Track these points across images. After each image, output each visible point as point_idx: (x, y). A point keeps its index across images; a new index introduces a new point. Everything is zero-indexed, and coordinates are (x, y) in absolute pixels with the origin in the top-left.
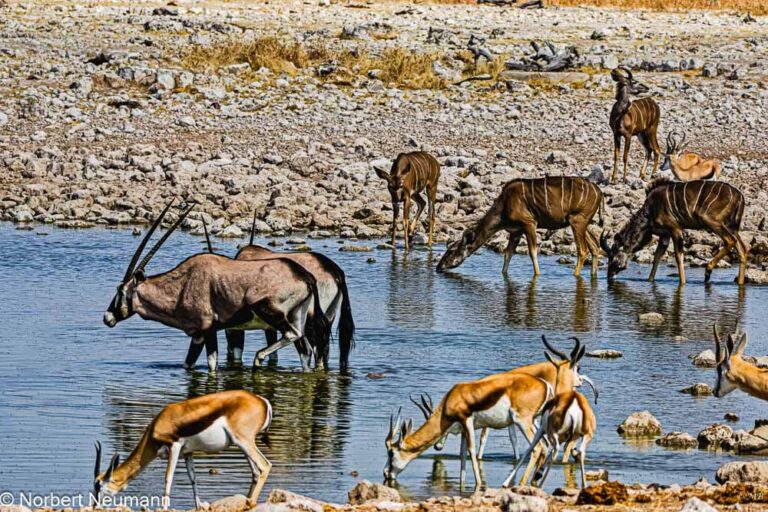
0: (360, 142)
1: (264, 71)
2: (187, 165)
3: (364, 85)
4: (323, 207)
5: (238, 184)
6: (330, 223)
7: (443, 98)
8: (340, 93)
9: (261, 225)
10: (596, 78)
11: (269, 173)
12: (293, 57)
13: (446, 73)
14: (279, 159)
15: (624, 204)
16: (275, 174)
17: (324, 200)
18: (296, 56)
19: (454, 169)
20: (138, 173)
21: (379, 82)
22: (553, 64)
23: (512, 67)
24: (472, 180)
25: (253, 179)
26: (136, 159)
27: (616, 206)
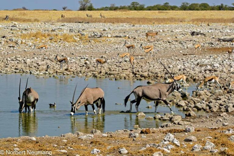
0: (62, 54)
1: (38, 39)
2: (28, 60)
3: (60, 42)
4: (58, 68)
5: (40, 64)
6: (60, 72)
7: (77, 44)
8: (55, 43)
9: (47, 72)
10: (107, 39)
11: (46, 61)
12: (44, 36)
13: (76, 39)
14: (47, 58)
15: (120, 66)
16: (47, 61)
17: (58, 66)
18: (45, 36)
19: (83, 60)
20: (19, 62)
21: (63, 41)
22: (98, 36)
23: (89, 37)
24: (87, 62)
25: (43, 62)
26: (18, 59)
27: (118, 67)
